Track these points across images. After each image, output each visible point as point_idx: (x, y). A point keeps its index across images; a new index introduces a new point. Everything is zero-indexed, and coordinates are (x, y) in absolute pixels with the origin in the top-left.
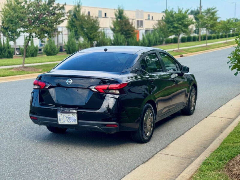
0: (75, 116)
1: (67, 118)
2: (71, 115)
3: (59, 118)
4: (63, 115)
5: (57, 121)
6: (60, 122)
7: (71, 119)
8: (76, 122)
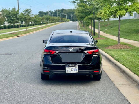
0: (77, 68)
1: (72, 70)
2: (75, 68)
3: (66, 70)
4: (69, 68)
5: (65, 72)
6: (67, 72)
7: (74, 70)
8: (77, 71)
